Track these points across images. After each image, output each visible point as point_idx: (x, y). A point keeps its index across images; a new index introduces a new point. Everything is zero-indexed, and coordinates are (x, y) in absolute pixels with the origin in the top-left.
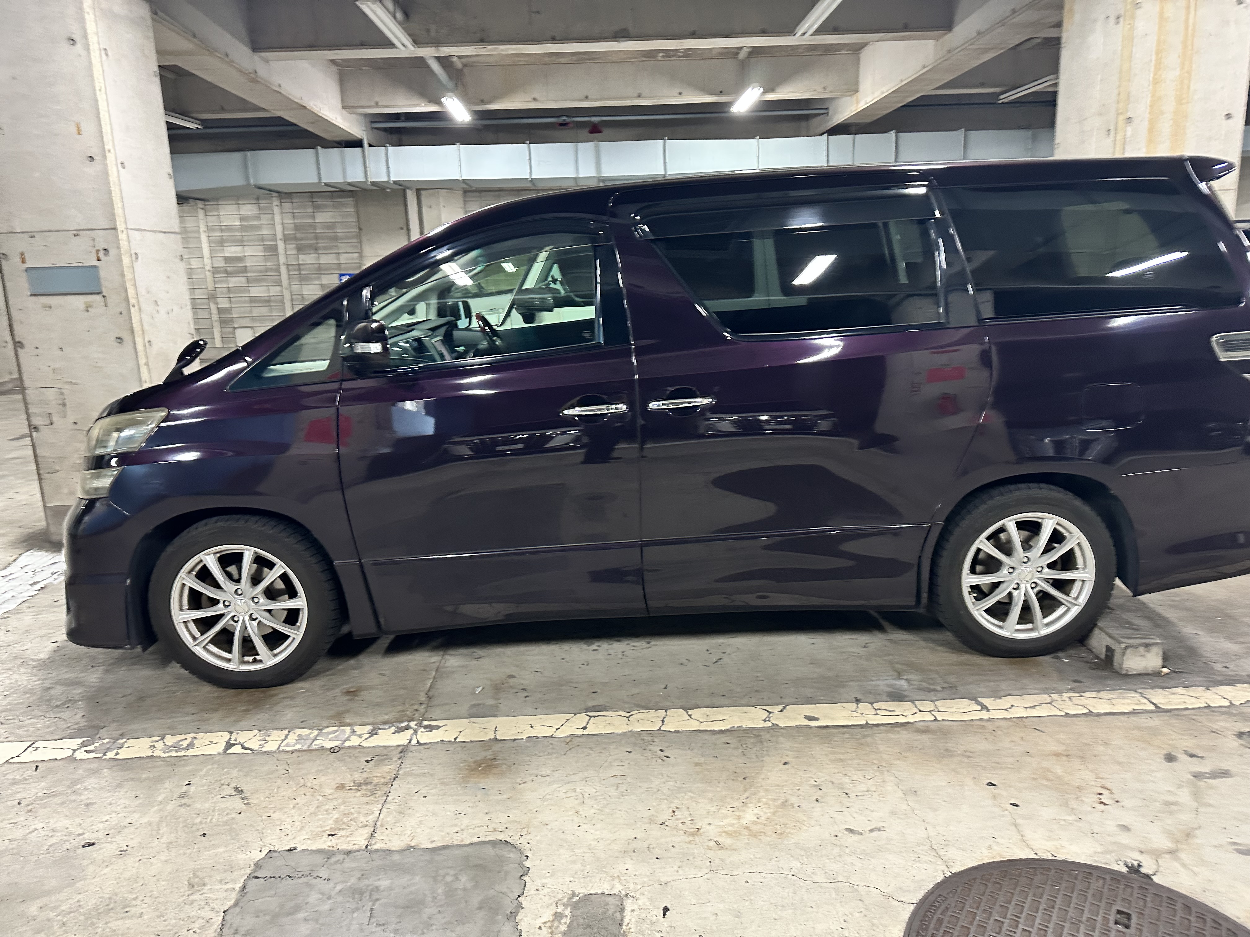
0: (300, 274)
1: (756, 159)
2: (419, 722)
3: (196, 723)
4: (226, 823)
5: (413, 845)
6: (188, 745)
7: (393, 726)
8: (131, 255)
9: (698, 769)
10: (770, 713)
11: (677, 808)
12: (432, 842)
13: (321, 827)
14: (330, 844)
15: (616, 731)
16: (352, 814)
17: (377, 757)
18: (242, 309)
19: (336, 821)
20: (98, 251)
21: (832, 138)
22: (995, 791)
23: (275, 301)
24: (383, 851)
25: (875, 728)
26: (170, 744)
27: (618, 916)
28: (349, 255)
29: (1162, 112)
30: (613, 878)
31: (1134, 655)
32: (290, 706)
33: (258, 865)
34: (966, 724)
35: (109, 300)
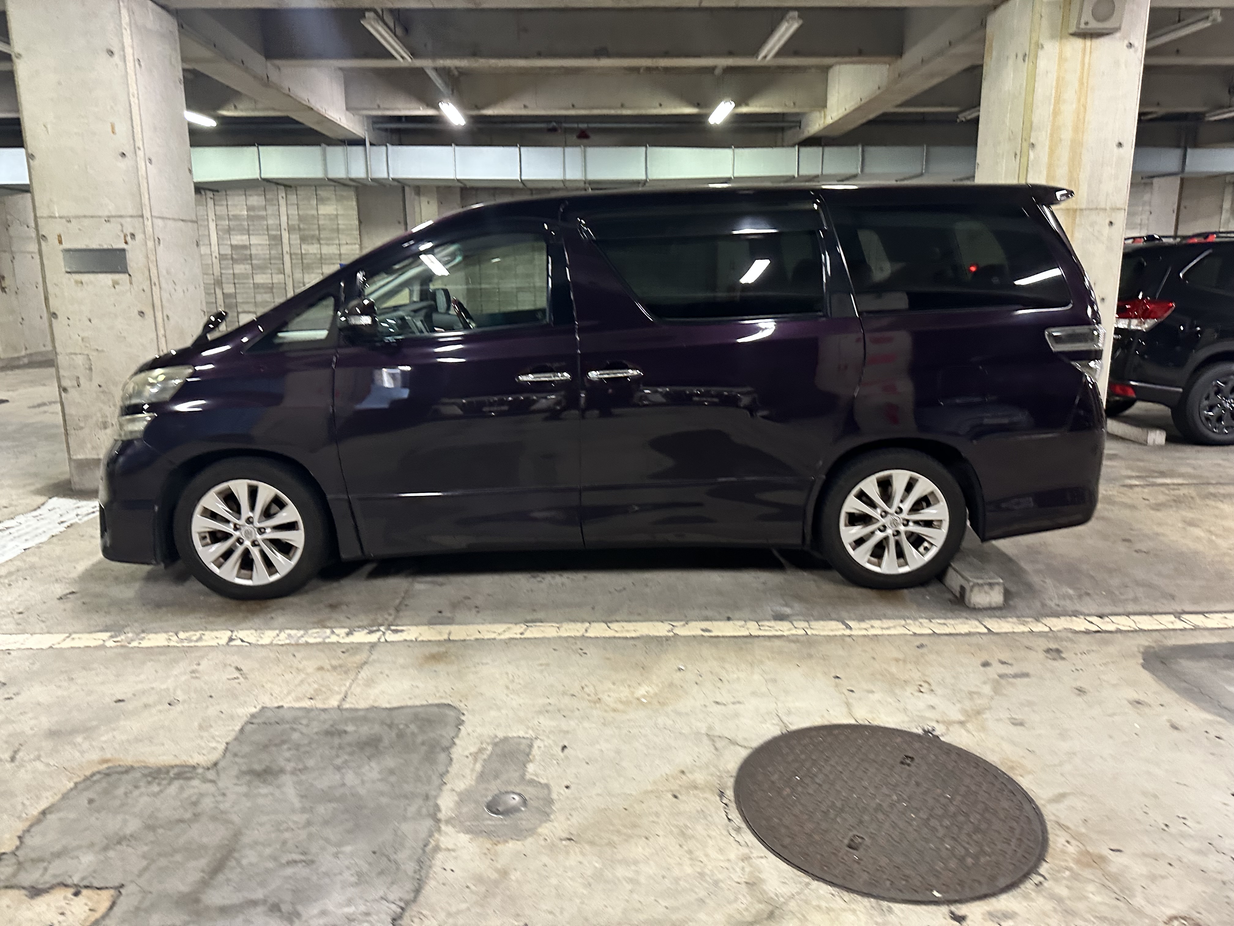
0: (302, 263)
2: (388, 627)
3: (204, 624)
4: (228, 690)
5: (376, 705)
6: (197, 639)
7: (366, 629)
8: (154, 239)
9: (608, 662)
10: (674, 626)
11: (586, 686)
12: (391, 704)
13: (303, 694)
14: (309, 704)
15: (547, 636)
16: (328, 685)
17: (351, 650)
18: (246, 295)
19: (316, 690)
20: (125, 236)
21: (802, 149)
22: (839, 682)
23: (276, 288)
24: (351, 709)
25: (756, 638)
26: (183, 638)
27: (527, 750)
28: (349, 247)
29: (1061, 140)
30: (528, 728)
31: (980, 592)
32: (283, 614)
33: (253, 716)
34: (830, 639)
35: (134, 279)
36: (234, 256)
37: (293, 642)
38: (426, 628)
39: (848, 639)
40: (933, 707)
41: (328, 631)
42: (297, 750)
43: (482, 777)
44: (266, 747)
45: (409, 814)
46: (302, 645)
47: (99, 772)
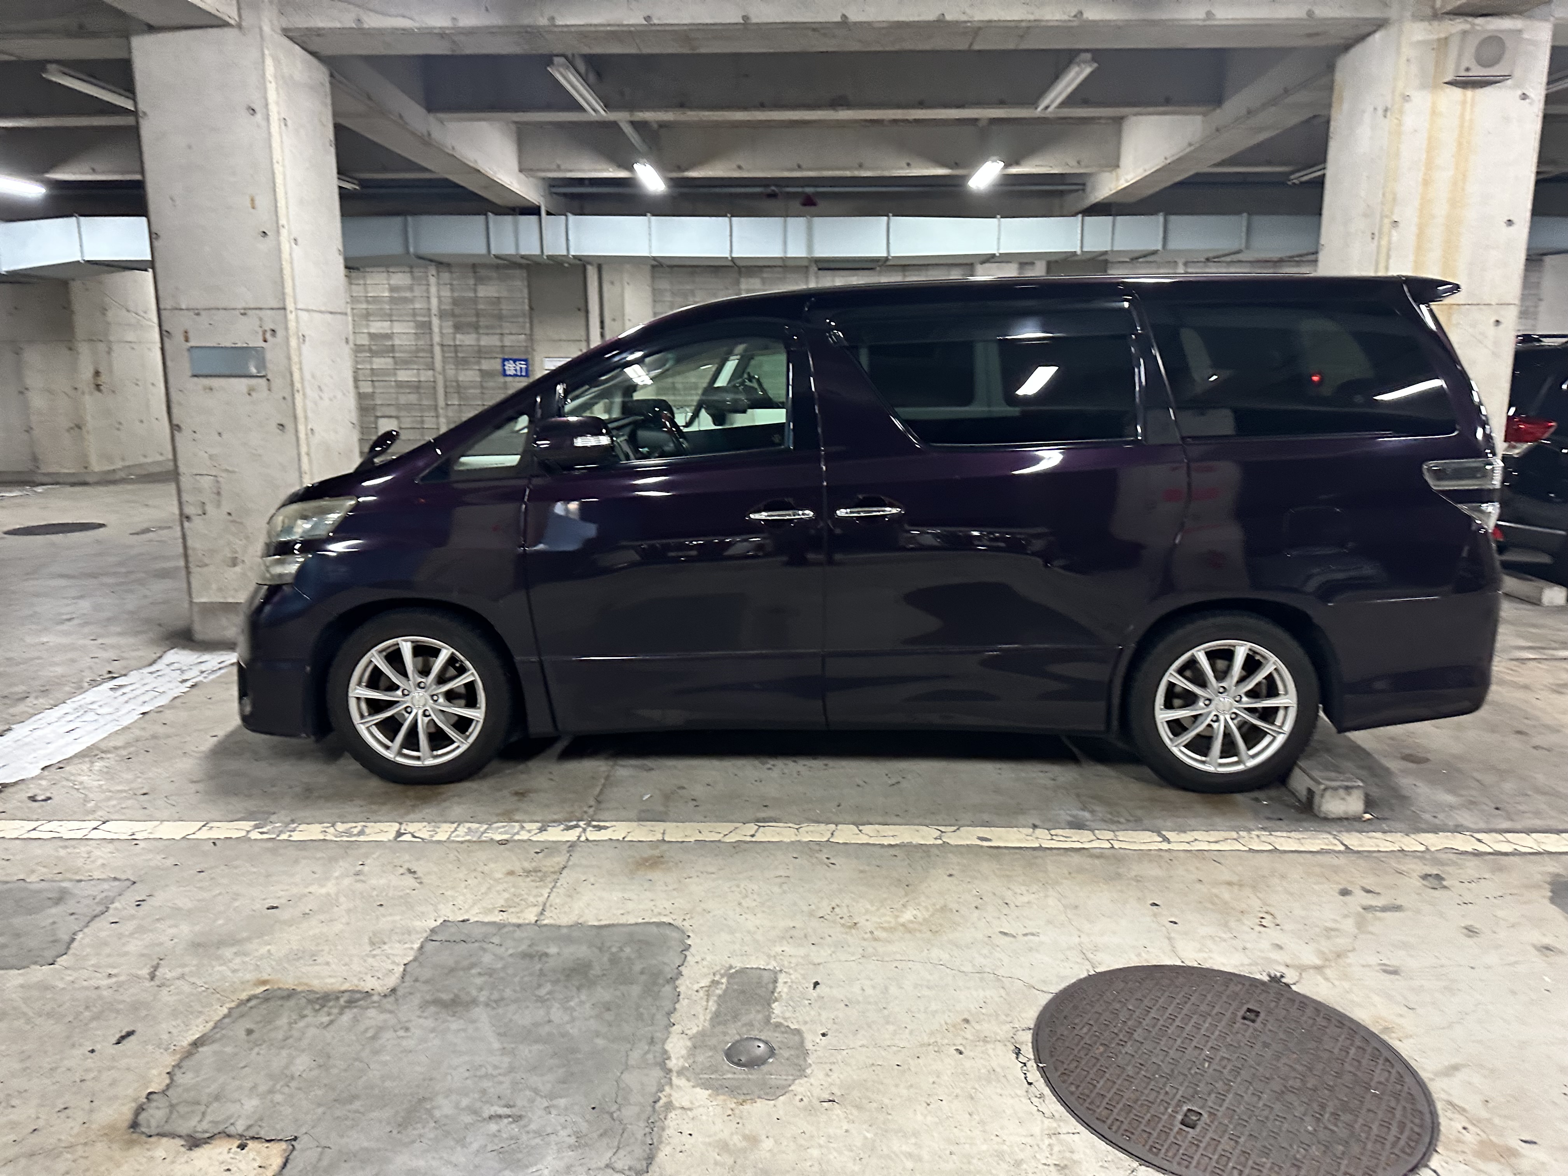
0: (456, 357)
1: (996, 241)
2: (588, 822)
3: (365, 814)
4: (401, 897)
5: (580, 922)
6: (359, 832)
7: (562, 824)
8: (299, 337)
9: (862, 875)
10: (943, 832)
11: (838, 906)
12: (598, 921)
13: (493, 905)
14: (501, 918)
15: (784, 840)
16: (522, 895)
17: (546, 850)
19: (507, 900)
20: (265, 332)
21: (1087, 218)
22: (1158, 911)
24: (551, 925)
25: (1048, 851)
26: (341, 831)
27: (771, 986)
28: (514, 337)
29: (1433, 216)
30: (769, 956)
31: (1333, 797)
32: (459, 803)
33: (433, 931)
34: (1143, 853)
35: (273, 385)
37: (475, 839)
38: (635, 823)
39: (1166, 855)
40: (1279, 947)
41: (516, 825)
42: (491, 975)
43: (717, 1019)
44: (452, 970)
45: (631, 1062)
46: (485, 841)
47: (255, 997)
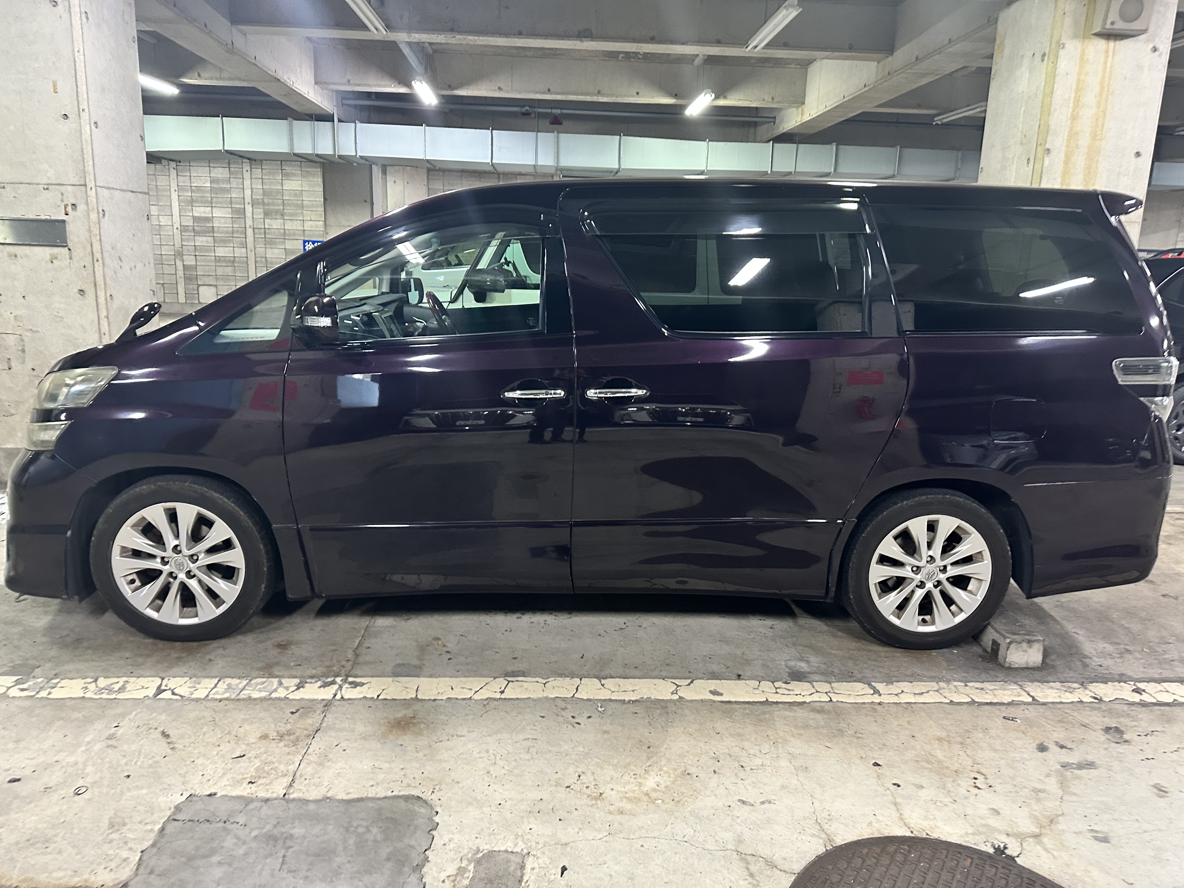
0: (265, 237)
1: (705, 160)
2: (345, 677)
3: (130, 667)
4: (150, 766)
5: (329, 795)
6: (120, 689)
7: (320, 680)
8: (98, 210)
9: (606, 736)
10: (678, 686)
11: (584, 773)
12: (348, 794)
13: (243, 774)
14: (249, 791)
15: (532, 696)
16: (273, 763)
17: (302, 710)
18: (207, 268)
19: (257, 769)
20: (66, 205)
21: (776, 145)
22: (879, 771)
23: (238, 262)
24: (299, 800)
25: (774, 705)
26: (102, 687)
27: (518, 873)
28: (314, 223)
29: (1077, 146)
30: (516, 836)
31: (1017, 649)
33: (178, 808)
34: (858, 706)
35: (74, 254)
36: (196, 228)
37: (233, 697)
38: (390, 679)
39: (878, 708)
40: (996, 812)
41: (275, 681)
44: (191, 859)
46: (243, 699)
